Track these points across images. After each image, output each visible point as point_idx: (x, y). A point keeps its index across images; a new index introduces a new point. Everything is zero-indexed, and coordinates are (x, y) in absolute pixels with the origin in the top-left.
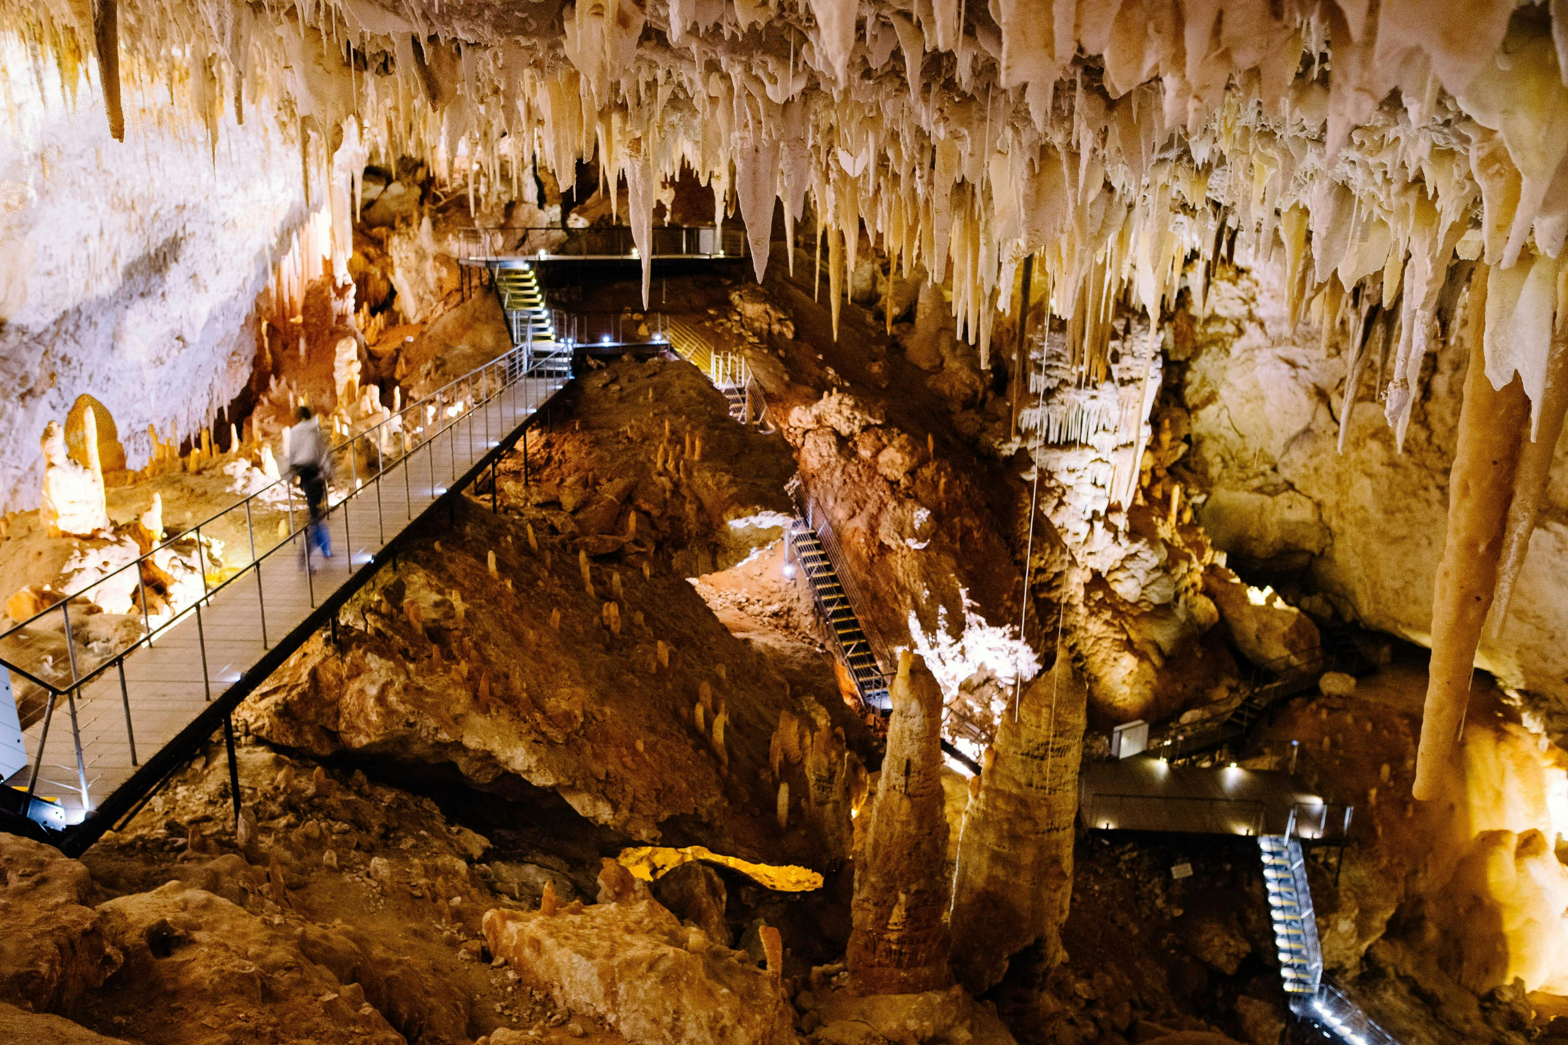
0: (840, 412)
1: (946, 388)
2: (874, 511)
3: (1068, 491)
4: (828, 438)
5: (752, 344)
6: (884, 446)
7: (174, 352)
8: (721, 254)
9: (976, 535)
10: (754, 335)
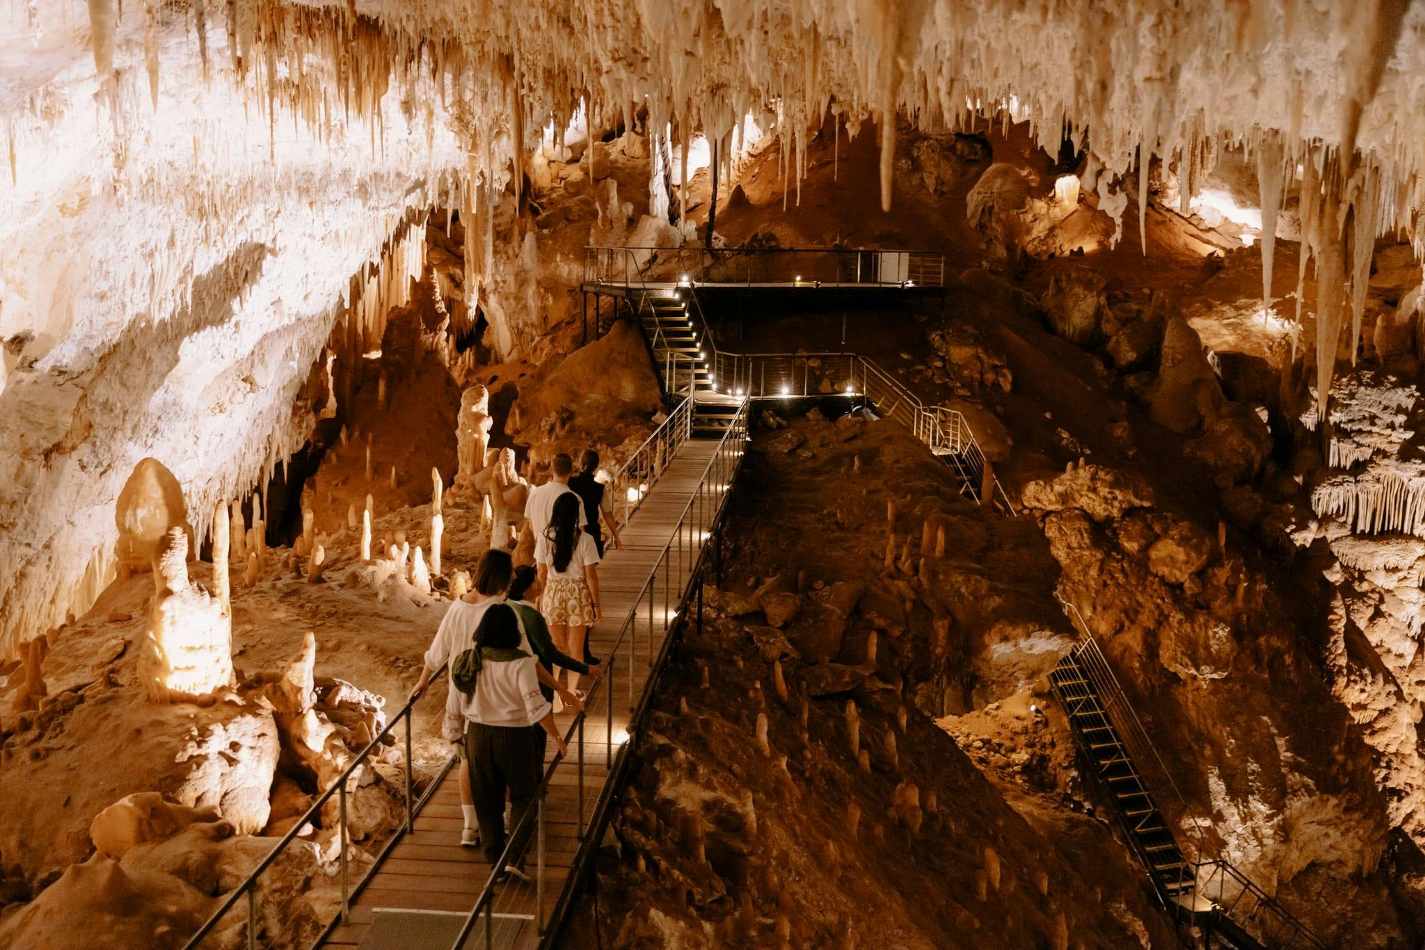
0: (1094, 490)
1: (1210, 458)
2: (1151, 625)
3: (1387, 598)
4: (1077, 524)
5: (964, 398)
6: (1158, 538)
7: (239, 397)
8: (910, 284)
9: (1288, 660)
10: (963, 386)
